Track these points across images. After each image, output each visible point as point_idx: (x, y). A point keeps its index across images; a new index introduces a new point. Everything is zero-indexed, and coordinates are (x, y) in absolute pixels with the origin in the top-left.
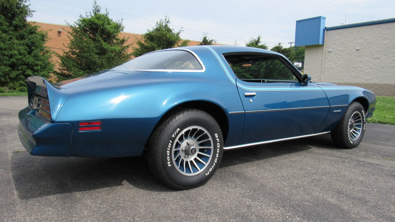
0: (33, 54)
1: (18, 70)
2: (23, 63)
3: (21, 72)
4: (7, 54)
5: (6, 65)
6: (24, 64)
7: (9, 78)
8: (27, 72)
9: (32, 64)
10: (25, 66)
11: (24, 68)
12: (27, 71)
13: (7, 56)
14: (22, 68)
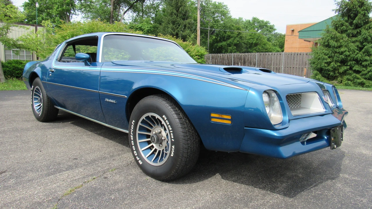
0: (363, 50)
1: (347, 65)
2: (352, 59)
3: (348, 67)
4: (338, 51)
5: (336, 61)
6: (354, 60)
7: (339, 73)
8: (354, 68)
9: (360, 60)
10: (354, 62)
11: (353, 63)
12: (355, 66)
13: (339, 52)
14: (350, 64)
